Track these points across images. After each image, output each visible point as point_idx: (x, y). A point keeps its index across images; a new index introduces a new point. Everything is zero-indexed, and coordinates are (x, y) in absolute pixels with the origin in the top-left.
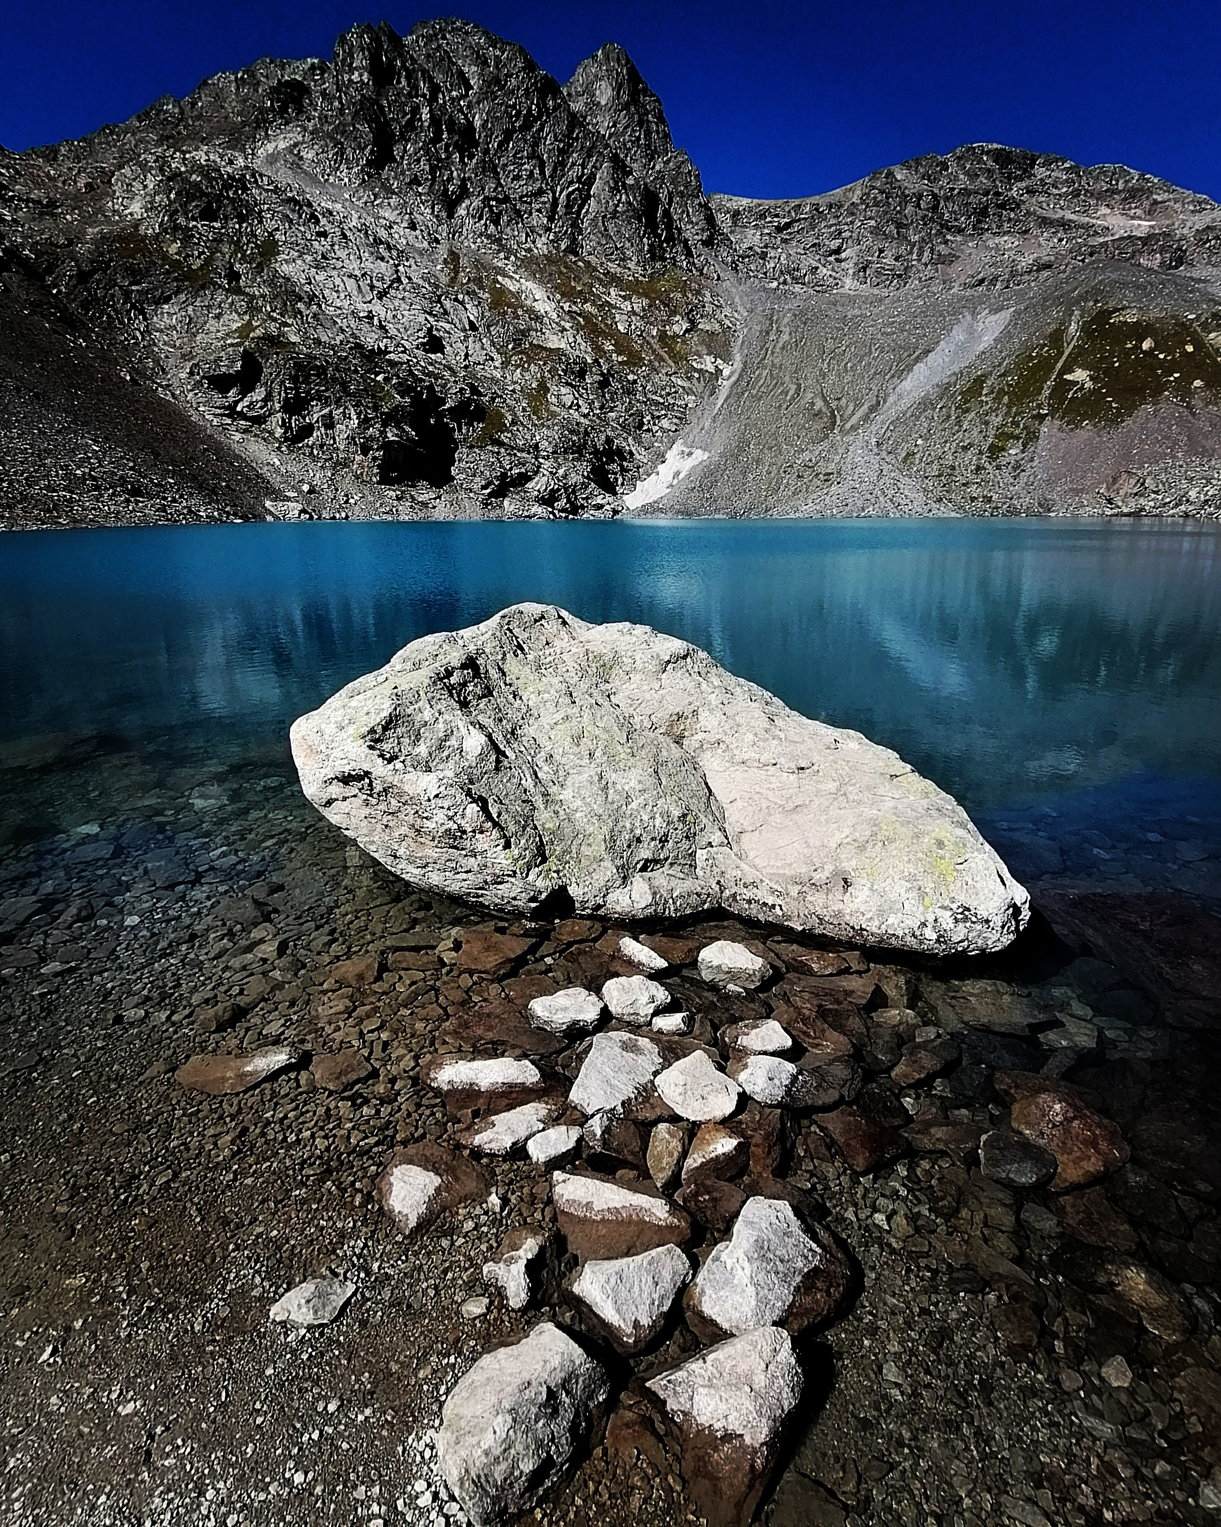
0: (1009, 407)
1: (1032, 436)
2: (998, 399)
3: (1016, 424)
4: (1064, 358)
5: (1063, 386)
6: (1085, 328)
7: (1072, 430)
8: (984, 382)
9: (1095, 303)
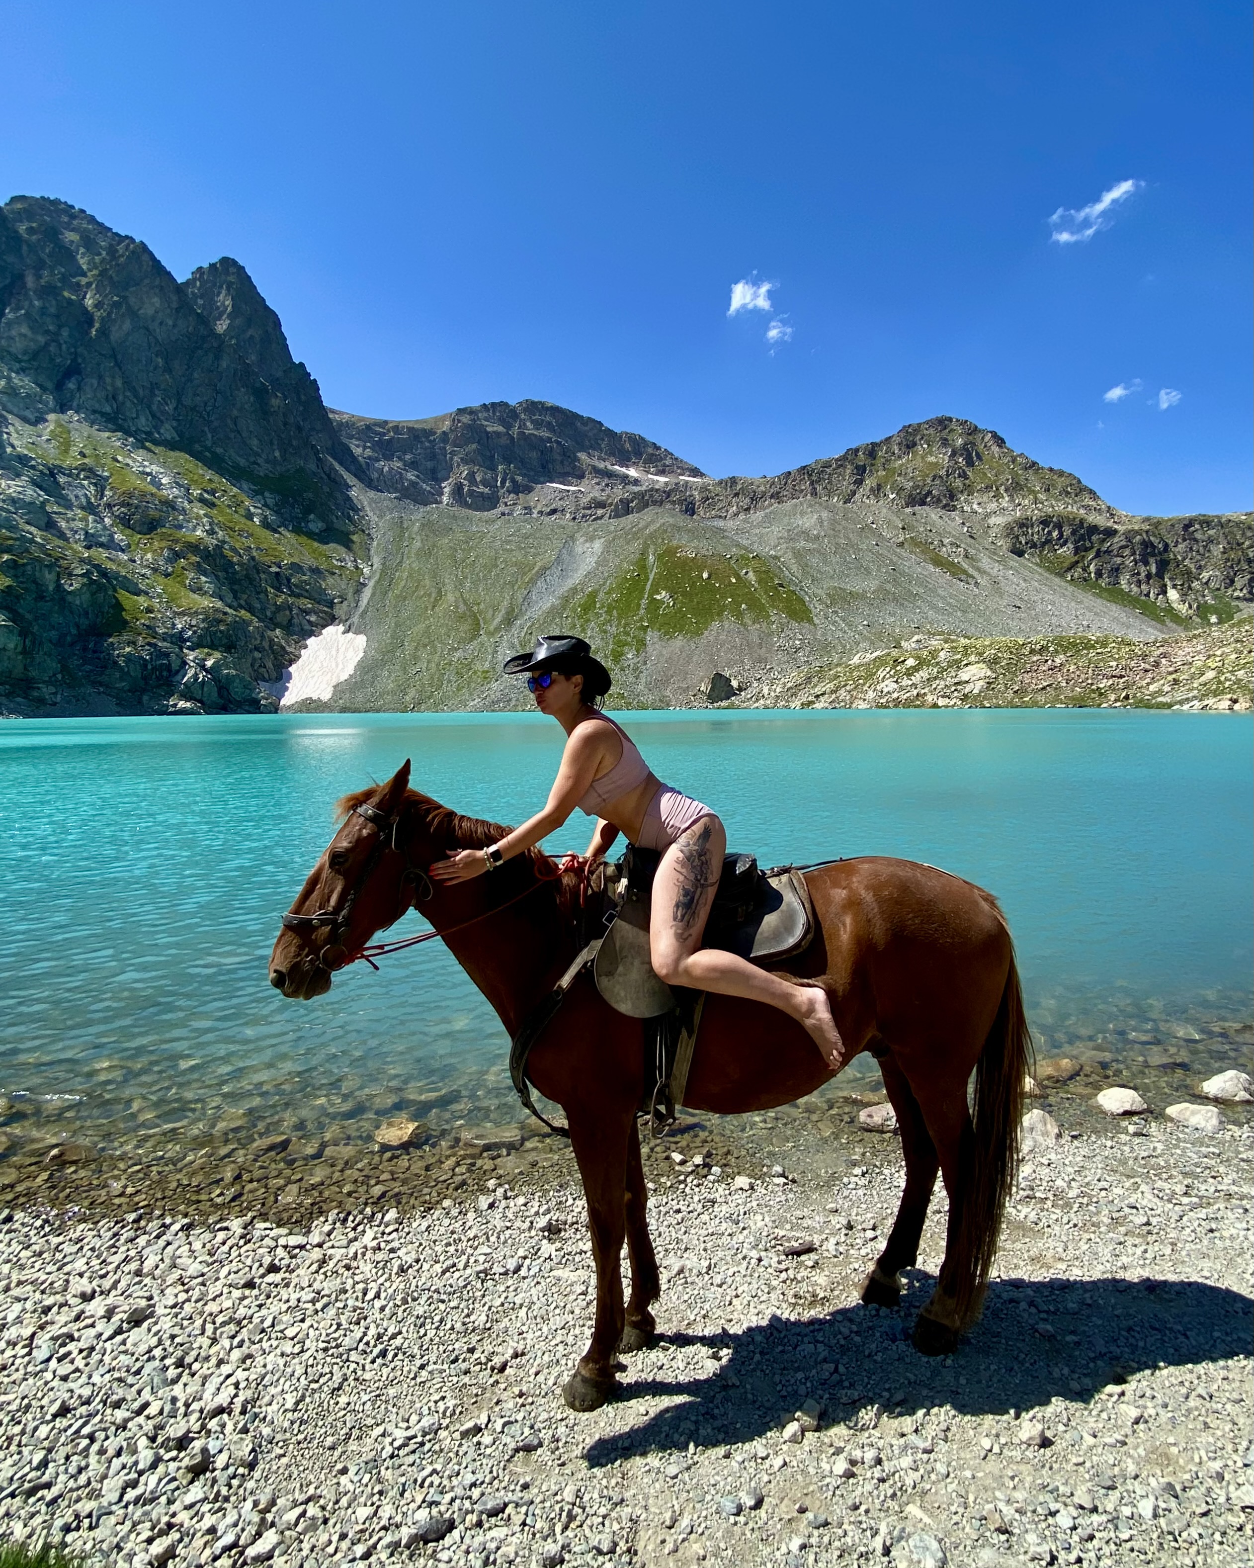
0: (619, 619)
1: (641, 645)
2: (609, 613)
3: (627, 634)
4: (650, 582)
5: (654, 604)
6: (659, 558)
7: (668, 639)
8: (595, 597)
9: (663, 539)
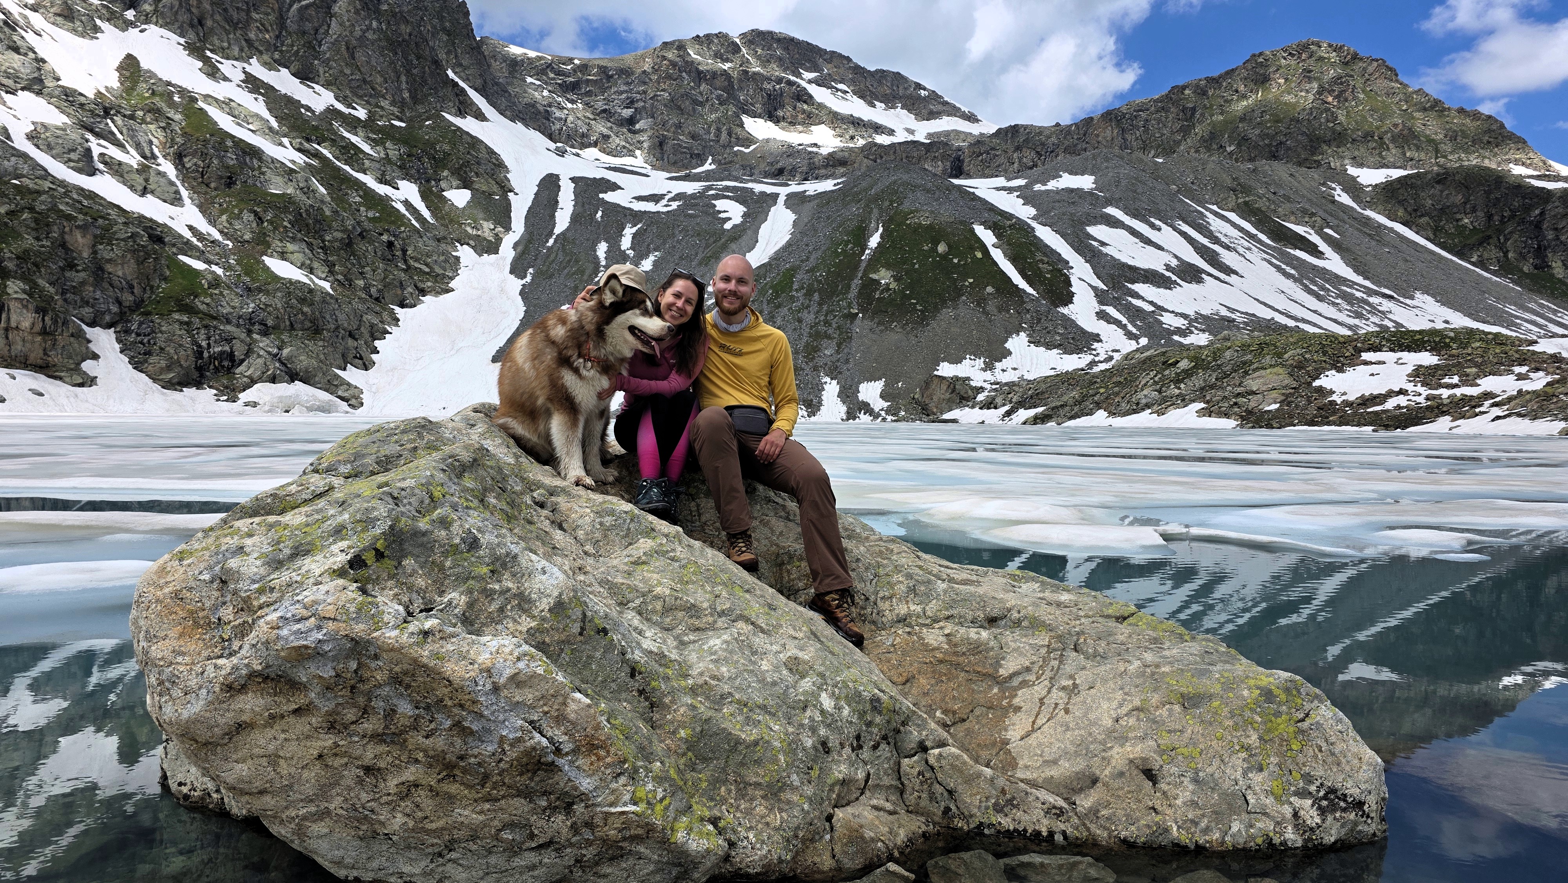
0: (820, 304)
1: (845, 339)
2: (809, 294)
3: (827, 323)
4: (868, 258)
5: (871, 285)
6: (884, 226)
7: (882, 331)
8: (793, 276)
9: (892, 202)
